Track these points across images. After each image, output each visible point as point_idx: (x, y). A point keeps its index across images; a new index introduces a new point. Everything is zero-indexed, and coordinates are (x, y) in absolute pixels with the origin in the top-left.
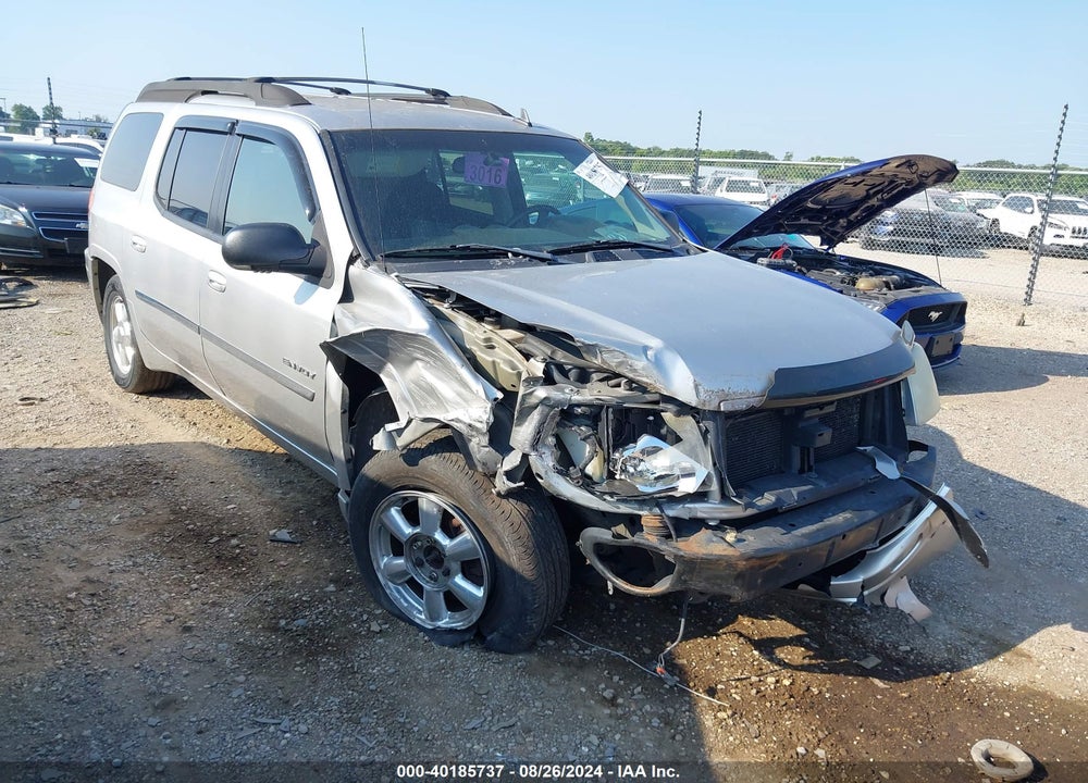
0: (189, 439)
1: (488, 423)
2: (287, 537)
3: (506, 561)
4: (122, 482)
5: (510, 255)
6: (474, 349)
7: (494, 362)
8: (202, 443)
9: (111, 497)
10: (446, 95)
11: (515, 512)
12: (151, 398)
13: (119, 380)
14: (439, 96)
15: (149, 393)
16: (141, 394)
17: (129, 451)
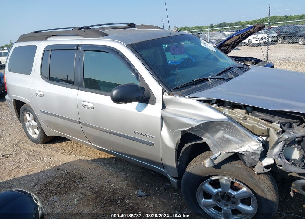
0: (74, 159)
1: (261, 151)
2: (143, 194)
3: (265, 197)
4: (65, 184)
5: (209, 79)
6: (240, 121)
7: (253, 126)
8: (80, 160)
9: (66, 192)
10: (135, 25)
11: (266, 179)
12: (48, 145)
13: (33, 141)
14: (132, 26)
15: (46, 143)
16: (43, 144)
17: (57, 169)
